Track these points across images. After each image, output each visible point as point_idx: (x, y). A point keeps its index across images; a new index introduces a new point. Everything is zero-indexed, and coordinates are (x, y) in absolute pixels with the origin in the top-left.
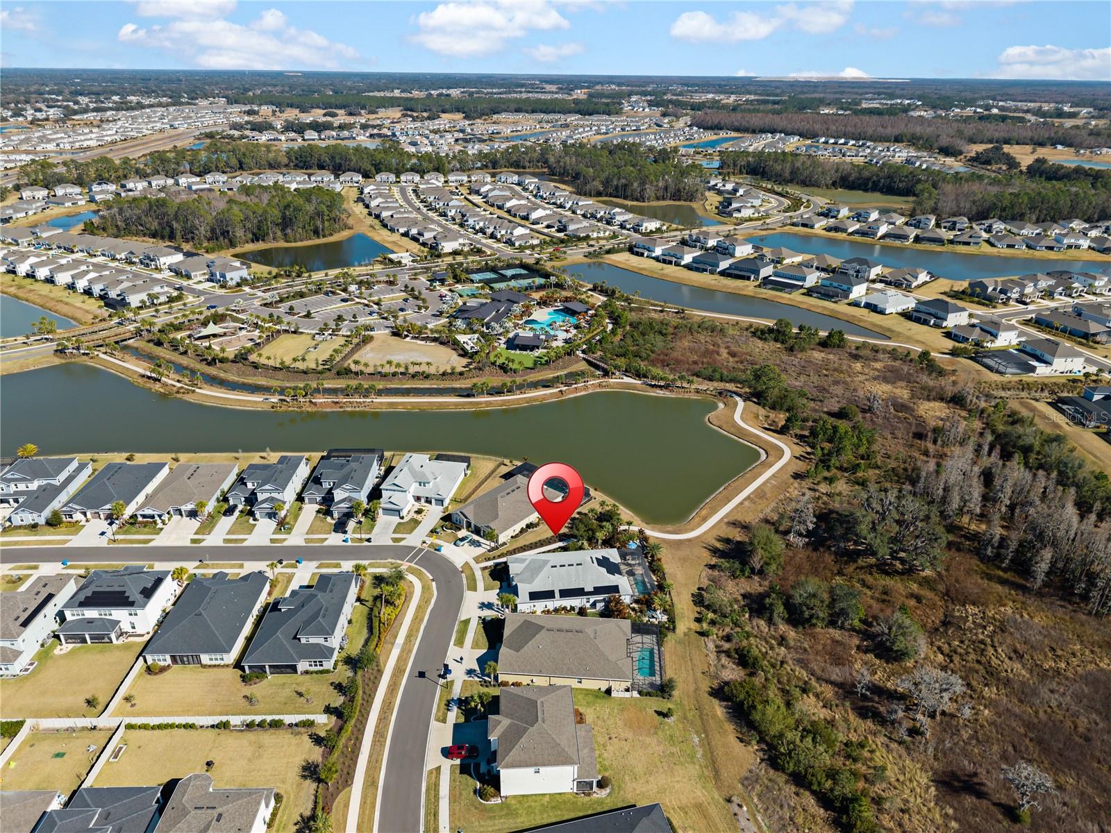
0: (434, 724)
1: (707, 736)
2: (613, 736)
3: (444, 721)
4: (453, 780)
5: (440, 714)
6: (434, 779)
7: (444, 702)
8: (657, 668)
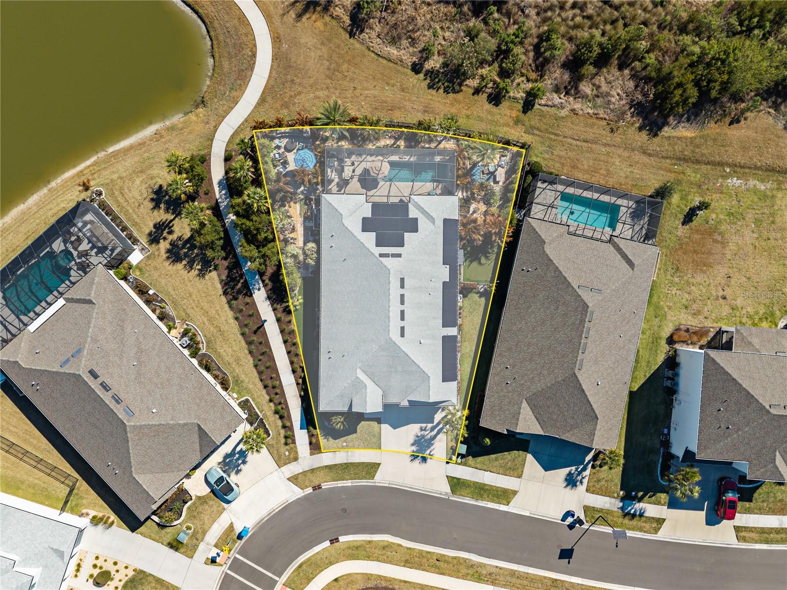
0: (663, 535)
1: (728, 165)
2: (721, 293)
3: (660, 521)
4: (761, 511)
5: (647, 526)
6: (753, 535)
7: (626, 521)
8: (605, 198)
